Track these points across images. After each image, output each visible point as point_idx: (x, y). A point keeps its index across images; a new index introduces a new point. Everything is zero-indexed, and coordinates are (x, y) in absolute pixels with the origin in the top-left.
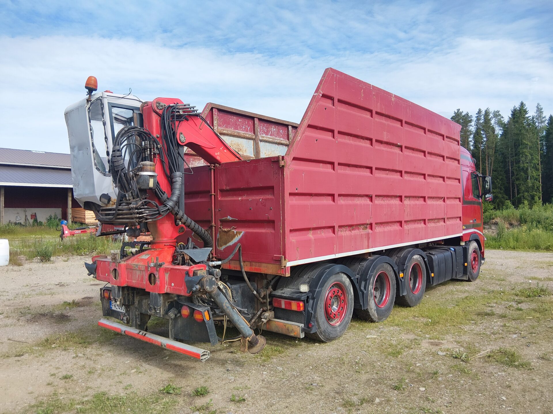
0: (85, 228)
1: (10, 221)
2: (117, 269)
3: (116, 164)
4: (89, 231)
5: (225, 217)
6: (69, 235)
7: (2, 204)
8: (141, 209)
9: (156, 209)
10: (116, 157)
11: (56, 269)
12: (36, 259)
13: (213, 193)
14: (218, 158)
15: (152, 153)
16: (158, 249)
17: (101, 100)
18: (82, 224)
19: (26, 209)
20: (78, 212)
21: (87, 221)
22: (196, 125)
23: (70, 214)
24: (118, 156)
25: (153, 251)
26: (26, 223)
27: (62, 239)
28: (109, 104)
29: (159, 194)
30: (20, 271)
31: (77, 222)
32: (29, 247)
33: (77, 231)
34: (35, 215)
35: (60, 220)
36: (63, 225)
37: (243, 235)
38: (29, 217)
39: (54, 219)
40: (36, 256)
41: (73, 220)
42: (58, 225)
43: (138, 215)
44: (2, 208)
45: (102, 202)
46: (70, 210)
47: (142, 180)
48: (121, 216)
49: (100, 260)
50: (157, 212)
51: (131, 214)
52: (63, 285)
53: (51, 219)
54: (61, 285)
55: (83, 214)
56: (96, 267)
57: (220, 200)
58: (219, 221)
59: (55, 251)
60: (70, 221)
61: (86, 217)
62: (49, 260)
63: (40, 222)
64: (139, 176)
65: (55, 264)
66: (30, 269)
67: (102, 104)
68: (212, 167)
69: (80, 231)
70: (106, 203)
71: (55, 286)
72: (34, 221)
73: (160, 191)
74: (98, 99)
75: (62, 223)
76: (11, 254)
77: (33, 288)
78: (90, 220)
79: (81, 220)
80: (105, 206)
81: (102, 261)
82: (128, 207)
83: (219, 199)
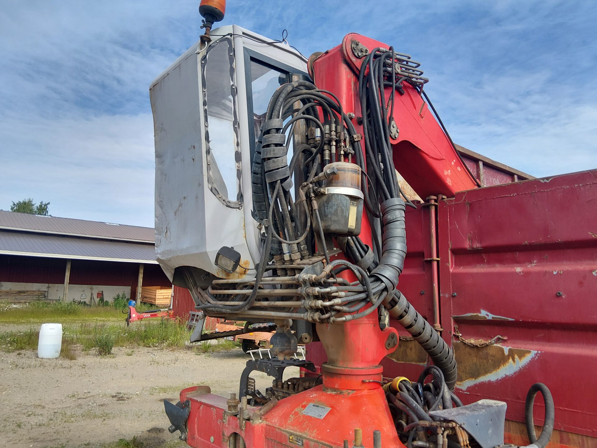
0: (156, 311)
1: (74, 299)
2: (243, 434)
3: (271, 165)
4: (160, 314)
5: (470, 312)
6: (137, 319)
7: (67, 279)
8: (327, 285)
9: (360, 288)
10: (273, 147)
11: (116, 367)
12: (94, 351)
13: (435, 258)
14: (449, 182)
15: (342, 152)
16: (345, 392)
17: (229, 42)
18: (152, 305)
19: (93, 286)
20: (149, 291)
21: (158, 302)
22: (415, 108)
23: (140, 293)
24: (276, 145)
25: (331, 395)
26: (91, 302)
27: (128, 324)
28: (246, 52)
29: (355, 249)
30: (71, 367)
31: (146, 303)
32: (89, 333)
33: (146, 314)
34: (102, 294)
35: (128, 300)
36: (131, 307)
37: (533, 359)
38: (95, 296)
39: (122, 298)
40: (95, 346)
41: (143, 300)
42: (125, 306)
43: (320, 303)
44: (67, 285)
45: (221, 267)
46: (140, 289)
47: (335, 207)
48: (265, 303)
49: (197, 401)
50: (363, 295)
51: (299, 298)
52: (122, 397)
53: (118, 298)
54: (120, 398)
55: (153, 294)
56: (189, 416)
57: (454, 274)
58: (452, 320)
59: (118, 340)
60: (139, 301)
61: (157, 297)
62: (109, 353)
63: (106, 301)
64: (325, 198)
65: (116, 358)
66: (84, 365)
67: (232, 50)
68: (433, 202)
69: (149, 315)
70: (230, 269)
71: (111, 398)
72: (100, 300)
73: (357, 243)
74: (224, 39)
75: (130, 304)
76: (63, 342)
77: (80, 401)
78: (161, 301)
79: (151, 301)
80: (224, 277)
81: (201, 403)
82: (294, 280)
83: (451, 270)
